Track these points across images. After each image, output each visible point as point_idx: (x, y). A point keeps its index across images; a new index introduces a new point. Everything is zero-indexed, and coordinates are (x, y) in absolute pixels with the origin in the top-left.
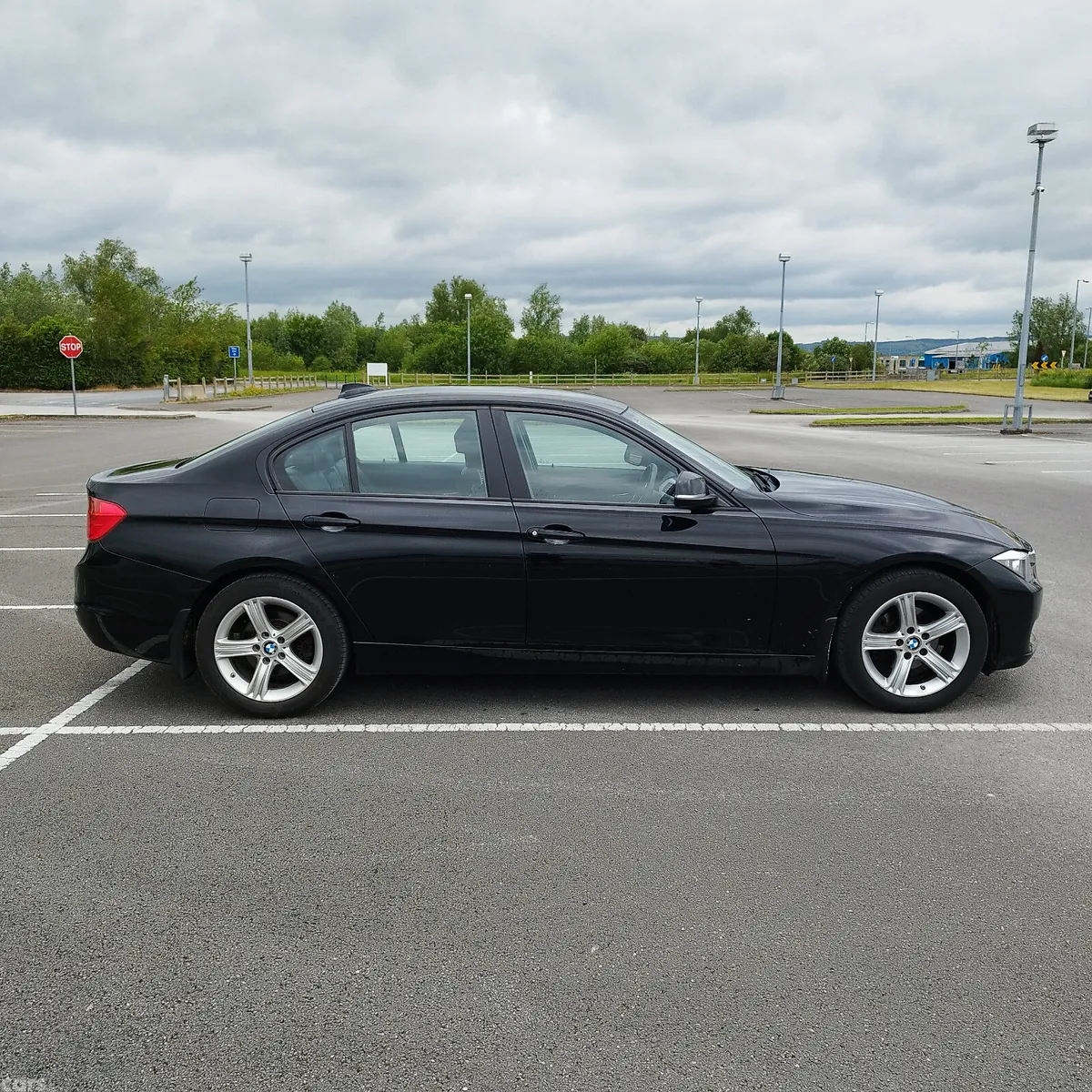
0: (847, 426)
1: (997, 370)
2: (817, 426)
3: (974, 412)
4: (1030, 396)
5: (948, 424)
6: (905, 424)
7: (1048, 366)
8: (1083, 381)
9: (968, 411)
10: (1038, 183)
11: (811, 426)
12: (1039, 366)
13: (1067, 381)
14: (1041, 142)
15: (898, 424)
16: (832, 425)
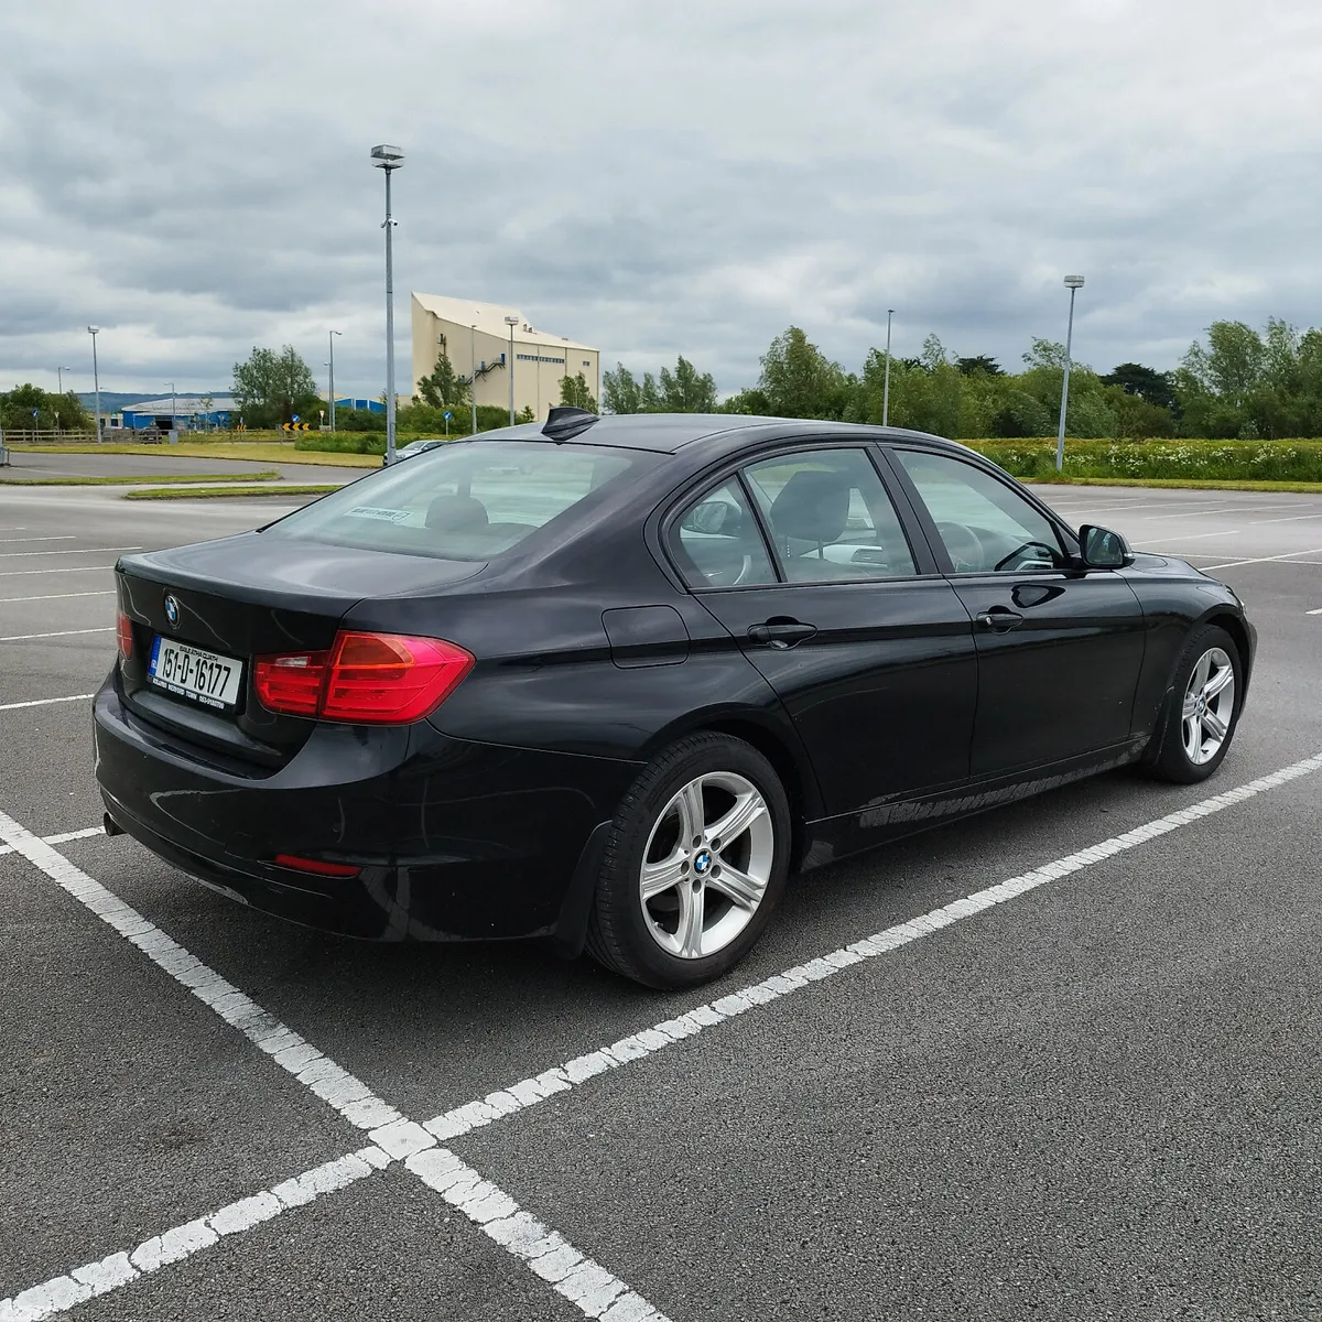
0: (176, 498)
1: (243, 431)
2: (137, 499)
3: (291, 480)
4: (314, 462)
5: (297, 493)
6: (247, 495)
7: (300, 427)
8: (356, 446)
9: (281, 479)
10: (388, 215)
11: (127, 498)
12: (291, 427)
13: (338, 446)
14: (388, 168)
15: (238, 495)
16: (155, 497)
